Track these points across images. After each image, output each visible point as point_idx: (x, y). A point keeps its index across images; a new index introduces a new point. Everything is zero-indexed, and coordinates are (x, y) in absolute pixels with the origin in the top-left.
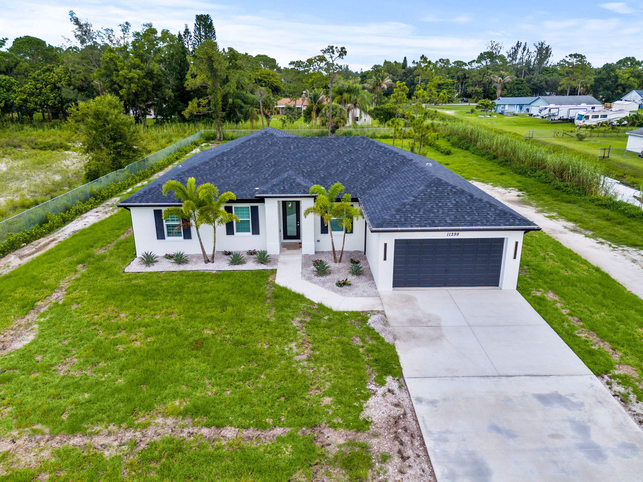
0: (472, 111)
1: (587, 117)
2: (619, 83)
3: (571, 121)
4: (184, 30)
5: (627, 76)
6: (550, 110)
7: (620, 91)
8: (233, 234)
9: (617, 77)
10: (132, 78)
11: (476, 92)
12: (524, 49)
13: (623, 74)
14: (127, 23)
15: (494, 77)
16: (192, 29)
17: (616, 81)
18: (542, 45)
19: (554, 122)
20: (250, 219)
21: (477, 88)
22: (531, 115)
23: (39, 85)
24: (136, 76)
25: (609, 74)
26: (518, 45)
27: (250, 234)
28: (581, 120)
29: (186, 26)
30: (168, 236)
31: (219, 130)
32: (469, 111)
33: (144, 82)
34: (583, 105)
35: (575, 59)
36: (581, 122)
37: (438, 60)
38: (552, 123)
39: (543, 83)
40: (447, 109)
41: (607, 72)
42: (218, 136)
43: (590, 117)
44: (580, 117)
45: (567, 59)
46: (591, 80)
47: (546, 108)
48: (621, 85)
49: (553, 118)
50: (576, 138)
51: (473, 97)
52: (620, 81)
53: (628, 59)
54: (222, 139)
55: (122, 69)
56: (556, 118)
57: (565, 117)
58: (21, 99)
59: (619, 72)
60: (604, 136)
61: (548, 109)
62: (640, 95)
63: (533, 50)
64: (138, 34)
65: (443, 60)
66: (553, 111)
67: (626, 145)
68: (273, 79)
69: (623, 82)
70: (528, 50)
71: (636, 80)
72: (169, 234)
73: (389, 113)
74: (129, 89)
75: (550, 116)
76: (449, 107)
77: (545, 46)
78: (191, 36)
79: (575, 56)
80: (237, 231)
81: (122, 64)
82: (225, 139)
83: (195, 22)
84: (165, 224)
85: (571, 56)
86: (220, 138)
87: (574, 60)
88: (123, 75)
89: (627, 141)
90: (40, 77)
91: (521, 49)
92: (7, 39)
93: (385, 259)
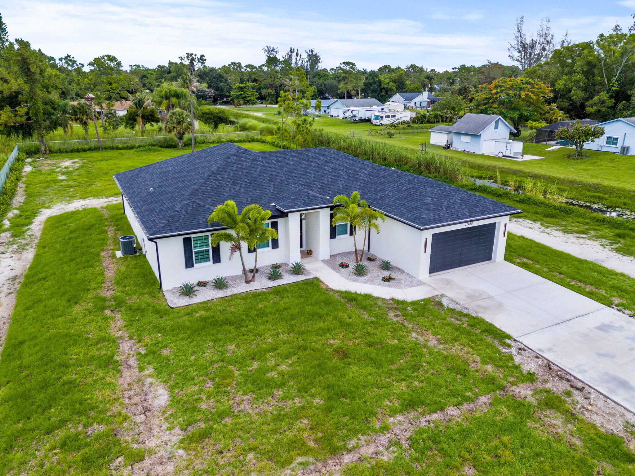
0: (279, 113)
1: (382, 117)
2: (382, 87)
3: (368, 120)
5: (388, 81)
6: (352, 112)
7: (384, 94)
9: (380, 81)
11: (270, 95)
12: (297, 55)
13: (385, 79)
15: (285, 81)
17: (380, 85)
18: (312, 52)
19: (356, 122)
21: (270, 91)
22: (332, 116)
25: (374, 80)
26: (292, 51)
27: (270, 248)
28: (378, 119)
30: (197, 263)
31: (42, 141)
32: (276, 112)
34: (375, 107)
35: (348, 66)
36: (378, 121)
37: (230, 63)
38: (354, 123)
39: (323, 87)
40: (253, 111)
41: (373, 78)
42: (43, 148)
43: (384, 117)
44: (377, 118)
45: (342, 66)
46: (361, 84)
47: (348, 110)
48: (384, 88)
49: (354, 118)
50: (387, 136)
51: (267, 99)
52: (383, 85)
53: (385, 67)
54: (48, 152)
56: (357, 119)
57: (363, 118)
59: (381, 77)
60: (404, 133)
61: (350, 111)
62: (403, 97)
63: (305, 56)
65: (235, 63)
66: (354, 113)
67: (429, 140)
69: (385, 86)
70: (300, 56)
71: (394, 84)
72: (198, 261)
73: (219, 118)
75: (352, 117)
76: (252, 109)
77: (314, 53)
79: (348, 63)
82: (51, 152)
84: (194, 251)
85: (344, 63)
86: (46, 151)
87: (347, 68)
89: (430, 137)
91: (295, 54)
93: (425, 252)
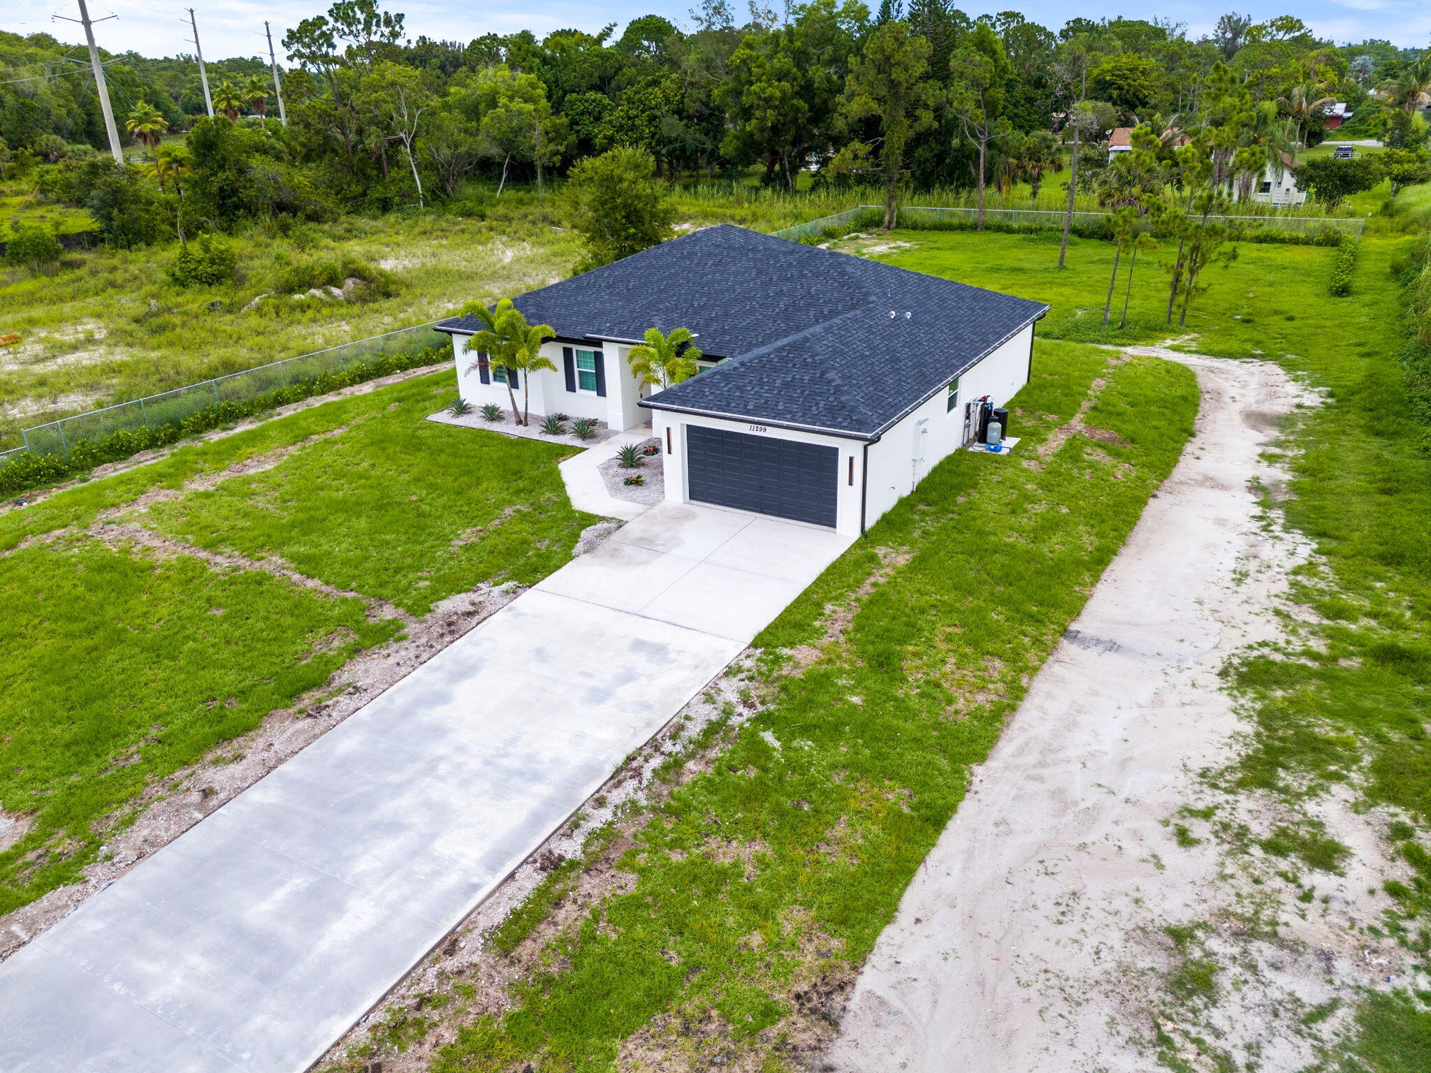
8: (574, 390)
10: (771, 98)
20: (595, 372)
23: (633, 112)
24: (778, 94)
27: (595, 394)
30: (494, 380)
31: (890, 206)
33: (793, 105)
42: (886, 218)
54: (894, 225)
55: (759, 80)
58: (605, 137)
68: (1142, 81)
74: (764, 119)
80: (580, 387)
81: (760, 70)
82: (900, 225)
86: (890, 222)
88: (755, 93)
90: (637, 97)
92: (615, 25)
93: (670, 452)
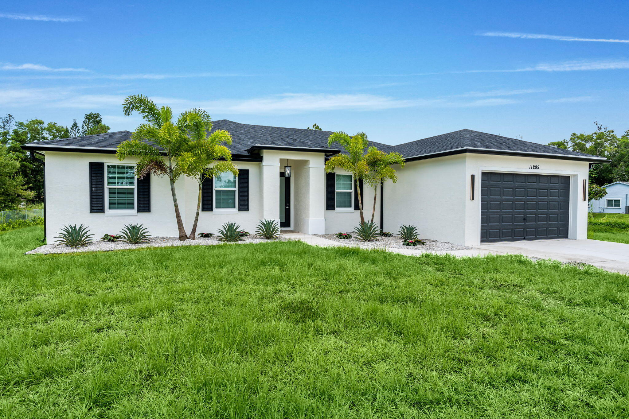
4: (72, 124)
8: (211, 210)
14: (10, 115)
16: (80, 124)
20: (237, 189)
27: (235, 210)
29: (75, 121)
30: (110, 208)
64: (21, 124)
72: (112, 205)
78: (79, 130)
80: (216, 207)
83: (84, 120)
84: (107, 187)
93: (473, 198)
